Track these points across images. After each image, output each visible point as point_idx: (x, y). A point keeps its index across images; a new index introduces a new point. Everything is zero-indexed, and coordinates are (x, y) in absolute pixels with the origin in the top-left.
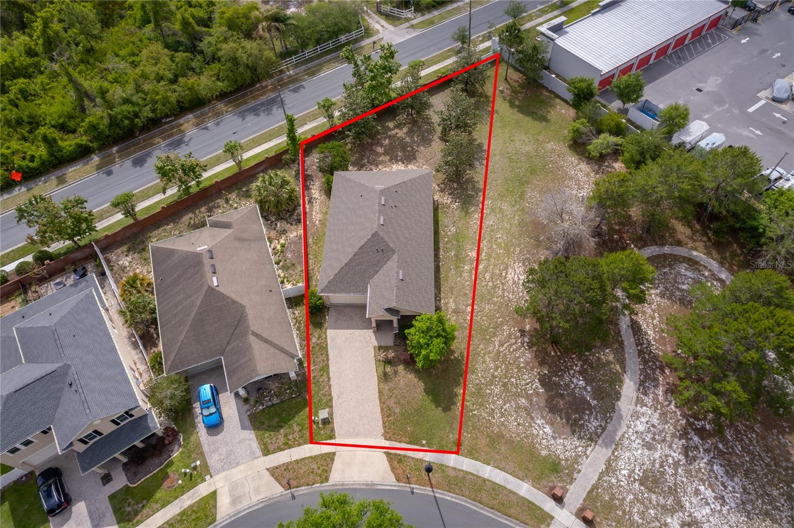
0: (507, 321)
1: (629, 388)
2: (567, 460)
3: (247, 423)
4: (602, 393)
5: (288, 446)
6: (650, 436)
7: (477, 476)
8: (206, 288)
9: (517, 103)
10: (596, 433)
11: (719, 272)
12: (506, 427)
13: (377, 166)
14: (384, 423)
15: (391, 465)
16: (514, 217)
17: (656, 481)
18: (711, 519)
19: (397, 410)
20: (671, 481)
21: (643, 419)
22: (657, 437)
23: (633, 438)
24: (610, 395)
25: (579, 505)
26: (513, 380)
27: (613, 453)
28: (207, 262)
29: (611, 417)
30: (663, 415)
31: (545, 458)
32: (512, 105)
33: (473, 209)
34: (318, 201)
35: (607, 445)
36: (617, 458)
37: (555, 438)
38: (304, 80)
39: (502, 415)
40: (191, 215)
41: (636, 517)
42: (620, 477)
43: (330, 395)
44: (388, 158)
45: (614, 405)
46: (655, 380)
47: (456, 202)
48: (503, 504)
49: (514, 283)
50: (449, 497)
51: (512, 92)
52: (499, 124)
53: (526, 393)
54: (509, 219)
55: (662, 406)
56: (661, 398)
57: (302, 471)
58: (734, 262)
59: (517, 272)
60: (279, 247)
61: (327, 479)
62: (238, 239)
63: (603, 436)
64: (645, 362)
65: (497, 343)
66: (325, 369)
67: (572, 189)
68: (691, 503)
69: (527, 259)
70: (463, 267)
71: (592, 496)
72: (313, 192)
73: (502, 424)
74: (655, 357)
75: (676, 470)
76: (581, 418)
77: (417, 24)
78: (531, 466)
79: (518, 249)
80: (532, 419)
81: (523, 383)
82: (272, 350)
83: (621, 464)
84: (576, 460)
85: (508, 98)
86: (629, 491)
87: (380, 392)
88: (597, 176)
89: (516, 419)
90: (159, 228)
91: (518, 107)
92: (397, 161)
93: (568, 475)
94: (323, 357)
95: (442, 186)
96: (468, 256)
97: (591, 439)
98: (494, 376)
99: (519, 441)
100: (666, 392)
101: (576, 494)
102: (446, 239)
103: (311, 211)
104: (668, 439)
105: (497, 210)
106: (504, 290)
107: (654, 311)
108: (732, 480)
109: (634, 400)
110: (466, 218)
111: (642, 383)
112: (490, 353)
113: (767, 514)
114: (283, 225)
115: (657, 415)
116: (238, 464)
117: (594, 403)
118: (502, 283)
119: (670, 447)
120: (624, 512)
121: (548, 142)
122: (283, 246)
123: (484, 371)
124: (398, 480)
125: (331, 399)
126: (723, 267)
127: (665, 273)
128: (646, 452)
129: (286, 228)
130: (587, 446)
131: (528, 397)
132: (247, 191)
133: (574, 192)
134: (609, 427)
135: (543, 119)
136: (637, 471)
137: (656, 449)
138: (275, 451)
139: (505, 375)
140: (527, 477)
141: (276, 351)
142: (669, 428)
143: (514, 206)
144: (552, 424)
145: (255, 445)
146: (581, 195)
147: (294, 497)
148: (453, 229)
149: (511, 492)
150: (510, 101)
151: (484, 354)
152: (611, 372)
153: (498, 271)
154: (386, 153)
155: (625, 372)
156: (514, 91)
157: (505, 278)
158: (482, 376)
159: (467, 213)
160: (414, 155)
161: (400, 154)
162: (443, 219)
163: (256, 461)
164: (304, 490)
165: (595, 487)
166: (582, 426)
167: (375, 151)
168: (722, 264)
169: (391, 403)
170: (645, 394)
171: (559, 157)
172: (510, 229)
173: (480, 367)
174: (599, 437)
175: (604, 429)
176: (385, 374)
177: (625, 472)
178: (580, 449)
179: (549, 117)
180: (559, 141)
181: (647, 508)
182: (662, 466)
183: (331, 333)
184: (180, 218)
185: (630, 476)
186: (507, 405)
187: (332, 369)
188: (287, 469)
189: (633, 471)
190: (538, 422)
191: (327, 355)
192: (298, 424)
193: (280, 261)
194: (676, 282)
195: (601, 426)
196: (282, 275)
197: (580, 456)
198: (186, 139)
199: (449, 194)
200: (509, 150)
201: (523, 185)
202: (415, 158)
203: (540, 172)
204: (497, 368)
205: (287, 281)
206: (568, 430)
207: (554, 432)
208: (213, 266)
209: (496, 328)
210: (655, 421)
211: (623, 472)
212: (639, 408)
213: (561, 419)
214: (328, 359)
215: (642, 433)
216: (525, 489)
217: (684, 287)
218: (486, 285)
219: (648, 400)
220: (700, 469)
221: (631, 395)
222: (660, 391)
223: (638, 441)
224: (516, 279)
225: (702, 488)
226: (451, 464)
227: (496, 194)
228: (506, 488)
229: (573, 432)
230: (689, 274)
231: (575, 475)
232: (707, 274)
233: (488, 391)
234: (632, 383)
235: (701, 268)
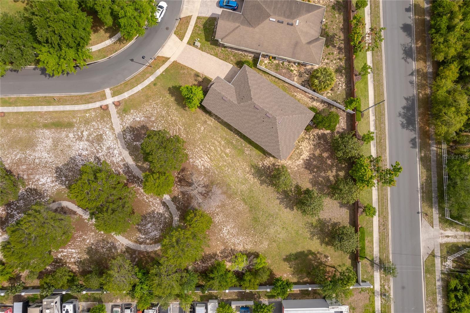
0: (187, 139)
1: (130, 161)
2: (124, 117)
3: (214, 16)
4: (136, 150)
5: (196, 26)
6: (111, 152)
7: (141, 83)
8: (271, 14)
9: (310, 256)
10: (125, 134)
11: (145, 247)
12: (149, 105)
13: (314, 145)
14: (180, 64)
15: (164, 57)
16: (234, 186)
17: (98, 140)
18: (78, 146)
19: (181, 71)
20: (95, 145)
21: (117, 155)
22: (109, 154)
23: (115, 145)
24: (133, 152)
25: (109, 108)
26: (163, 122)
27: (115, 134)
28: (286, 20)
29: (126, 145)
30: (114, 164)
31: (130, 110)
32: (310, 252)
33: (252, 171)
34: (309, 102)
35: (119, 134)
36: (113, 134)
37: (134, 119)
38: (420, 151)
39: (154, 107)
40: (342, 38)
41: (94, 123)
42: (107, 129)
43: (204, 51)
44: (317, 155)
45: (129, 150)
46: (126, 174)
47: (262, 166)
48: (127, 85)
49: (201, 156)
50: (141, 69)
51: (321, 261)
52: (300, 232)
53: (155, 122)
54: (235, 183)
55: (116, 166)
56: (119, 169)
57: (183, 27)
58: (144, 259)
59: (206, 163)
60: (292, 68)
61: (175, 33)
62: (296, 44)
63: (122, 136)
64: (134, 177)
65: (181, 127)
66: (216, 55)
67: (231, 228)
68: (86, 144)
69: (209, 173)
70: (224, 141)
71: (109, 115)
72: (318, 104)
73: (151, 105)
74: (133, 182)
75: (96, 150)
76: (133, 134)
77: (434, 261)
78: (131, 103)
79: (217, 173)
80: (145, 117)
81: (160, 125)
82: (228, 31)
83: (111, 134)
84: (122, 119)
85: (318, 255)
86: (102, 128)
87: (192, 70)
88: (230, 249)
89: (149, 111)
90: (344, 20)
91: (307, 255)
92: (310, 158)
93: (120, 113)
94: (222, 57)
95: (277, 167)
96: (228, 148)
97: (124, 131)
98: (169, 116)
99: (141, 105)
100: (119, 173)
101: (113, 110)
102: (243, 145)
103: (305, 95)
104: (106, 157)
105: (244, 182)
106: (201, 149)
107: (149, 201)
108: (82, 165)
109: (125, 159)
110: (250, 164)
111: (128, 167)
112: (179, 121)
113: (68, 165)
114: (305, 77)
115: (115, 161)
116: (201, 6)
117: (135, 143)
118: (205, 151)
119: (103, 155)
120: (98, 121)
121: (268, 245)
122: (291, 71)
123: (174, 114)
124: (158, 57)
125: (202, 51)
126: (146, 251)
127: (161, 224)
128: (108, 146)
129: (301, 78)
130: (123, 127)
131: (153, 122)
132: (341, 72)
133: (228, 228)
134: (123, 141)
135: (287, 259)
136: (105, 137)
137: (106, 150)
138: (197, 21)
139: (167, 120)
140: (129, 99)
141: (227, 33)
142: (108, 162)
143: (241, 192)
144: (139, 122)
145: (203, 15)
146: (225, 229)
147: (177, 20)
148: (247, 152)
149: (128, 90)
150: (314, 253)
151: (180, 119)
152: (140, 160)
153: (211, 154)
154: (320, 156)
155: (136, 165)
156: (321, 263)
157: (206, 155)
158: (172, 111)
159: (252, 166)
160: (309, 169)
161: (315, 163)
162: (256, 152)
163: (198, 13)
164: (177, 24)
165: (110, 118)
166: (131, 132)
167: (326, 152)
168: (148, 253)
169: (186, 71)
170: (124, 165)
171: (256, 242)
172: (229, 178)
173: (176, 113)
174: (123, 134)
175: (124, 138)
176: (198, 76)
177: (107, 132)
178: (124, 124)
179: (286, 263)
180: (265, 251)
181: (94, 129)
182: (101, 146)
183: (231, 66)
184: (344, 32)
185: (105, 133)
186: (156, 112)
187: (215, 58)
188: (187, 22)
189: (106, 135)
190: (143, 118)
191: (221, 59)
192: (201, 33)
193: (283, 65)
194: (154, 224)
195: (126, 138)
196: (275, 62)
197: (122, 122)
198: (409, 60)
199: (269, 167)
200: (278, 221)
201: (251, 208)
202: (306, 168)
203: (253, 223)
204: (172, 119)
205: (269, 63)
206: (133, 126)
207: (136, 120)
208: (282, 23)
209: (187, 132)
210: (114, 159)
211: (108, 132)
212: (122, 158)
213: (138, 127)
214: (220, 59)
215: (114, 150)
216: (126, 95)
217: (150, 225)
218: (208, 144)
219: (121, 164)
220: (91, 158)
221: (127, 159)
222: (121, 171)
223: (113, 146)
224: (203, 159)
225: (87, 152)
226: (150, 77)
227: (254, 189)
228: (131, 89)
229: (131, 127)
230: (153, 234)
231: (118, 115)
232: (148, 241)
233: (165, 109)
234: (131, 164)
235: (152, 242)
